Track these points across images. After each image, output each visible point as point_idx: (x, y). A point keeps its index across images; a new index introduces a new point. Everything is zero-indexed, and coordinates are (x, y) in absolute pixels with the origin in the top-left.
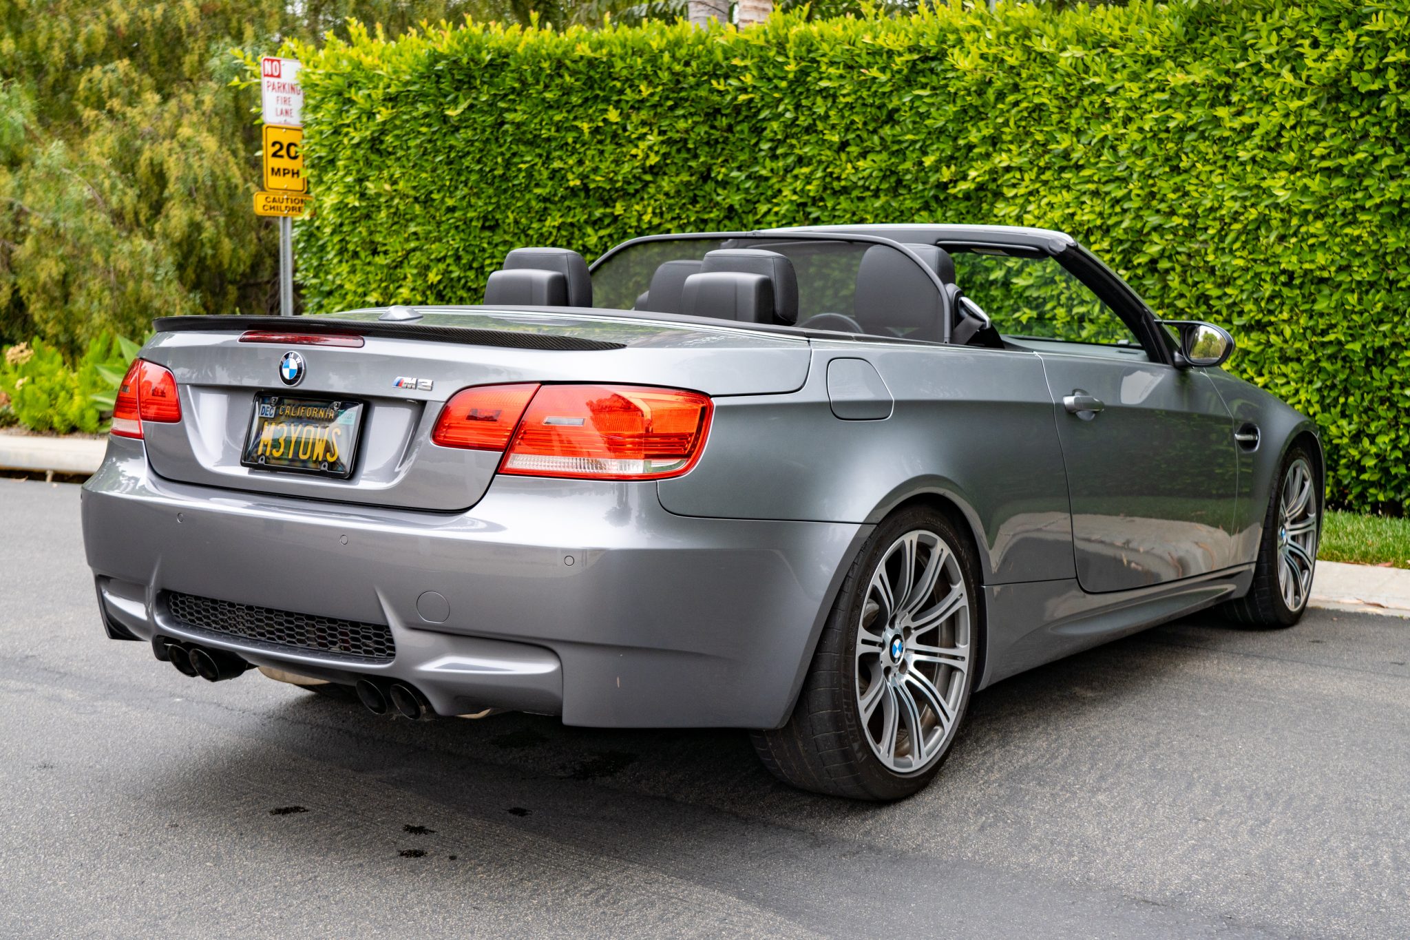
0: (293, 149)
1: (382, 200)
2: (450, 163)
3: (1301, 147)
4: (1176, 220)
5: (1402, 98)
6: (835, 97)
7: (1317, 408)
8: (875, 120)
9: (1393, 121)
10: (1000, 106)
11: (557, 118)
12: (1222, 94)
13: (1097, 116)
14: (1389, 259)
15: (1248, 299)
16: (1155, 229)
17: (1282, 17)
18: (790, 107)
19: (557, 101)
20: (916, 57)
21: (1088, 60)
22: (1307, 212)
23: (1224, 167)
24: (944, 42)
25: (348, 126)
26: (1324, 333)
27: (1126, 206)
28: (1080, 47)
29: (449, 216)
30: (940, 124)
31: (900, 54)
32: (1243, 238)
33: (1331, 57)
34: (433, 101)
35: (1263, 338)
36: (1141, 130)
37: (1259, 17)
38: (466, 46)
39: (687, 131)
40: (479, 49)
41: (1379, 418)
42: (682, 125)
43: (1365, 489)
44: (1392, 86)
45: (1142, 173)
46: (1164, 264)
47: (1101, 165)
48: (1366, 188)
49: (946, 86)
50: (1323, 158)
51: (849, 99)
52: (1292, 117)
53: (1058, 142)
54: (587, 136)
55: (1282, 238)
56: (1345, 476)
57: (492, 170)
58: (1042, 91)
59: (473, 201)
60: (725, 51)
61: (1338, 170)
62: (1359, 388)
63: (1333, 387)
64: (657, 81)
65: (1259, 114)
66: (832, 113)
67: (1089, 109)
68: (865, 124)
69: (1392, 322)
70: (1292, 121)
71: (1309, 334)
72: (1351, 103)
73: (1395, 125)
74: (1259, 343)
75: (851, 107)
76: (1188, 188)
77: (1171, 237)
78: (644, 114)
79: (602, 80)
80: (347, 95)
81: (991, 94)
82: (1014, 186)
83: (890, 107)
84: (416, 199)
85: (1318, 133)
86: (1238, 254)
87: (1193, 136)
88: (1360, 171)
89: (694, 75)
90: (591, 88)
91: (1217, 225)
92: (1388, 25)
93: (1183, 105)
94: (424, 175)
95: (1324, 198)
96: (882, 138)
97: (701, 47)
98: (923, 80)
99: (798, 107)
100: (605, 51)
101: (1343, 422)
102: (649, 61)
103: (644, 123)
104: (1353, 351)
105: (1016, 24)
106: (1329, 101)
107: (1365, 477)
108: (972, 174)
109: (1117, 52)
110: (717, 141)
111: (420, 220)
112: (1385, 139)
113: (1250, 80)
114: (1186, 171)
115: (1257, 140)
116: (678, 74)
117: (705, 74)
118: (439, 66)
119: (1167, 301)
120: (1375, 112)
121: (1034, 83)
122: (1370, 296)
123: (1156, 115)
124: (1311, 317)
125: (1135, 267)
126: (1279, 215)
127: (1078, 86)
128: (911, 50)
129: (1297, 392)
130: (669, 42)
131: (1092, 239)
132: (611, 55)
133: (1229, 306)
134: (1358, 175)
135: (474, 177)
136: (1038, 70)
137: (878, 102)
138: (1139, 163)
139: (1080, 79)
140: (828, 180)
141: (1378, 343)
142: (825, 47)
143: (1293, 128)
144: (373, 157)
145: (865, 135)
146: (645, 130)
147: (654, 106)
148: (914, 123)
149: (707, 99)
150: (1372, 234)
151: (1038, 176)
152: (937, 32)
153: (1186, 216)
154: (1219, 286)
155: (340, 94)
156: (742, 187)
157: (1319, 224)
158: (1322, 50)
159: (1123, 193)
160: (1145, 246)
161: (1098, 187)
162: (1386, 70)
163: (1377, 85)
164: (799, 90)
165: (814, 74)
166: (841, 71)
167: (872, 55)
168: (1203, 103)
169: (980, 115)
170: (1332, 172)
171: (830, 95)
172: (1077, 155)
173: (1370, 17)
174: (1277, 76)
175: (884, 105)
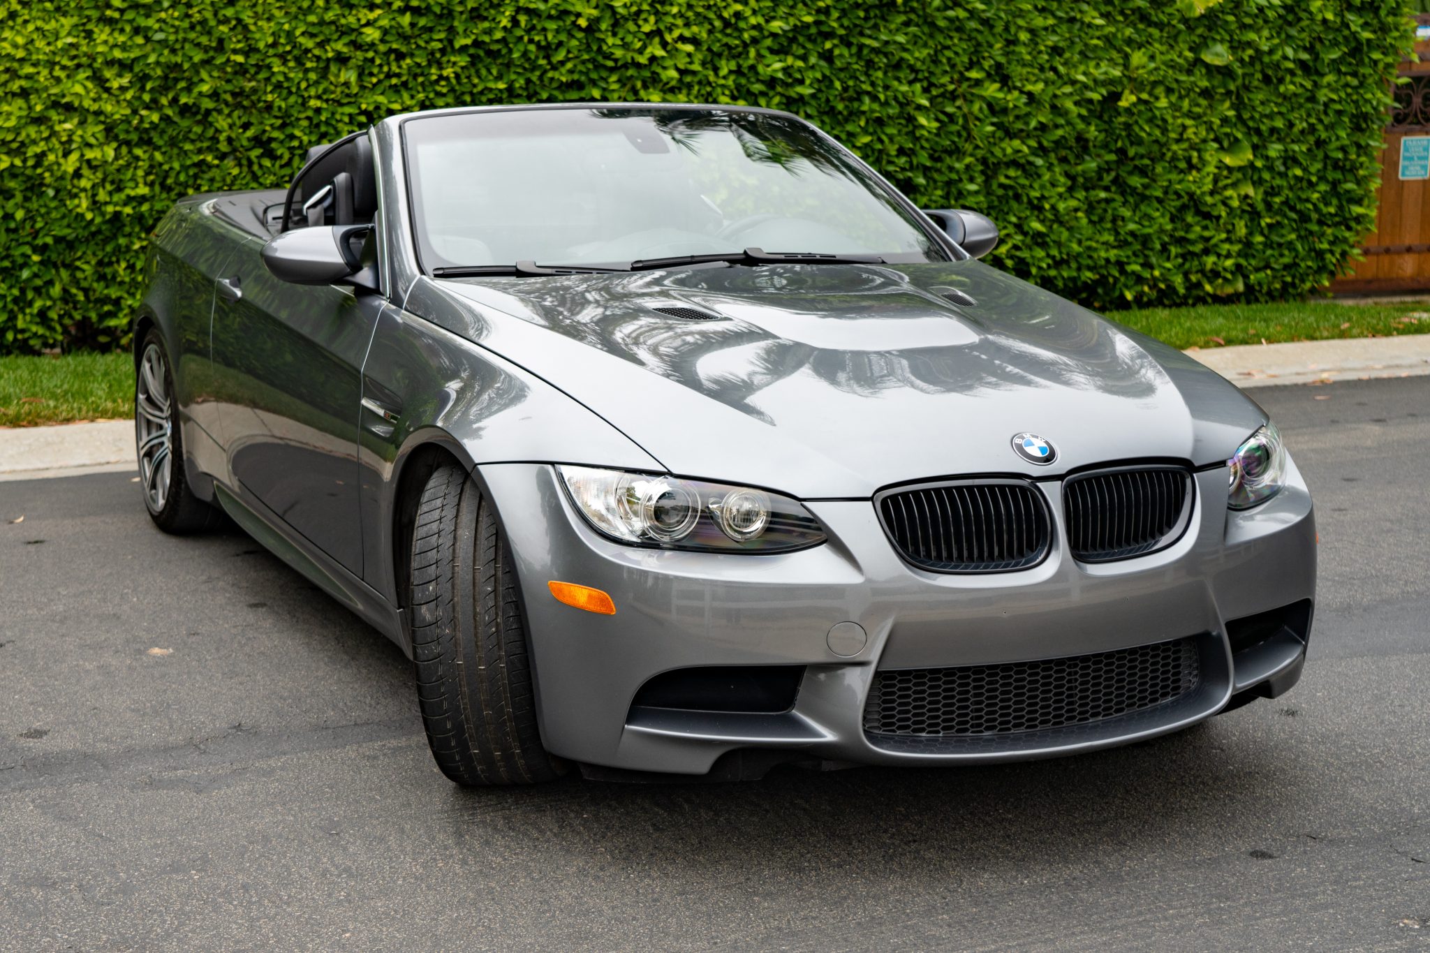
159: (151, 22)
160: (182, 84)
161: (116, 15)
170: (415, 12)
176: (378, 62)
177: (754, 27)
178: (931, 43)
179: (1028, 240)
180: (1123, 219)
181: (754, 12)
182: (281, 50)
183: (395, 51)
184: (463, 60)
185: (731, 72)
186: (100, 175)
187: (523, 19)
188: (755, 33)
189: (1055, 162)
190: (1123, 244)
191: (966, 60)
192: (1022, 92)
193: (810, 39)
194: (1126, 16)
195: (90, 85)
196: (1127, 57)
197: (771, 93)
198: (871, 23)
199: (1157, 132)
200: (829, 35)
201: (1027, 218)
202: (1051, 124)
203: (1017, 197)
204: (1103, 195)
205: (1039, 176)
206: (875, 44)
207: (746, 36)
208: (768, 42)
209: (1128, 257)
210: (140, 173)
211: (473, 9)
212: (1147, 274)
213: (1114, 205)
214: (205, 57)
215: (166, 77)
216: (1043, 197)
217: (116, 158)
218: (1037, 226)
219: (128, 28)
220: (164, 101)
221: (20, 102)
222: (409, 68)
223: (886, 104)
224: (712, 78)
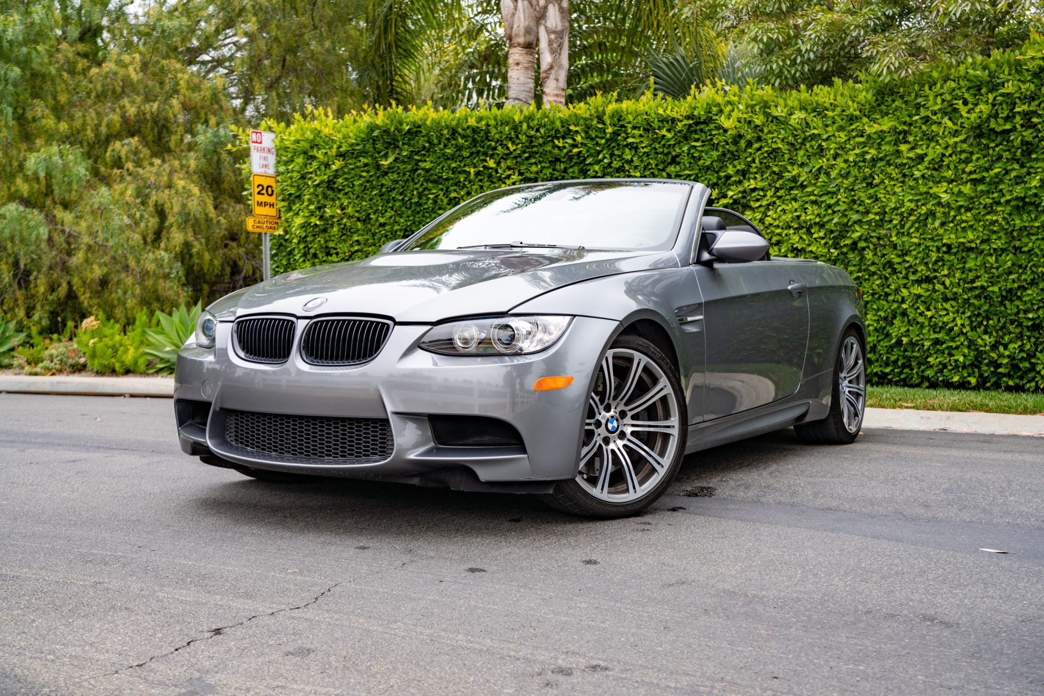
0: (270, 189)
1: (335, 220)
2: (381, 195)
3: (956, 167)
4: (871, 216)
5: (1024, 134)
6: (636, 148)
7: (968, 328)
8: (663, 162)
9: (1018, 148)
10: (750, 150)
11: (454, 165)
12: (901, 136)
13: (815, 154)
14: (1015, 234)
15: (920, 263)
16: (855, 222)
17: (942, 87)
18: (607, 156)
19: (452, 155)
20: (691, 122)
21: (809, 120)
22: (961, 206)
23: (903, 182)
24: (710, 112)
25: (311, 173)
26: (973, 281)
27: (836, 209)
28: (803, 112)
29: (381, 229)
30: (708, 163)
31: (681, 121)
32: (917, 225)
33: (977, 110)
34: (372, 156)
35: (931, 286)
36: (846, 161)
37: (927, 87)
38: (392, 121)
39: (537, 173)
40: (401, 123)
41: (1010, 333)
42: (534, 169)
43: (999, 379)
44: (1018, 126)
45: (847, 188)
46: (862, 244)
47: (819, 184)
48: (1001, 190)
49: (712, 140)
50: (971, 173)
51: (645, 150)
52: (950, 149)
53: (789, 172)
54: (472, 176)
55: (943, 224)
56: (986, 371)
57: (410, 199)
58: (777, 140)
59: (397, 219)
60: (562, 122)
61: (982, 180)
62: (996, 315)
63: (979, 314)
64: (518, 141)
65: (927, 148)
66: (635, 159)
67: (810, 150)
68: (657, 165)
69: (1018, 272)
70: (950, 151)
71: (962, 283)
72: (989, 139)
73: (1020, 151)
74: (927, 290)
75: (647, 154)
76: (879, 196)
77: (866, 227)
78: (509, 163)
79: (482, 142)
80: (310, 154)
81: (743, 144)
82: (758, 200)
83: (674, 153)
84: (358, 219)
85: (967, 158)
86: (913, 235)
87: (883, 163)
88: (996, 180)
89: (542, 137)
90: (475, 146)
91: (899, 218)
92: (1016, 89)
93: (875, 145)
94: (364, 203)
95: (972, 198)
97: (546, 120)
98: (696, 136)
99: (612, 155)
100: (483, 123)
101: (986, 337)
102: (512, 129)
103: (509, 168)
104: (993, 292)
105: (759, 100)
106: (975, 138)
107: (1001, 370)
108: (730, 193)
109: (830, 114)
111: (361, 232)
112: (1014, 159)
113: (920, 127)
114: (877, 185)
115: (926, 164)
116: (531, 137)
117: (549, 136)
118: (376, 133)
119: (863, 267)
120: (1005, 143)
121: (771, 136)
122: (1003, 257)
123: (857, 151)
124: (963, 273)
125: (842, 247)
126: (942, 210)
127: (803, 136)
128: (688, 117)
129: (954, 319)
130: (525, 117)
131: (813, 231)
132: (488, 125)
133: (906, 268)
134: (994, 183)
135: (398, 204)
136: (774, 128)
137: (666, 151)
138: (845, 181)
139: (804, 132)
141: (1009, 286)
142: (630, 118)
143: (950, 155)
144: (329, 192)
146: (509, 173)
147: (516, 158)
148: (690, 163)
149: (550, 152)
150: (1004, 218)
151: (775, 193)
152: (705, 106)
153: (876, 214)
154: (899, 256)
155: (305, 153)
157: (969, 214)
158: (970, 106)
159: (834, 202)
160: (849, 234)
161: (817, 198)
162: (1014, 117)
163: (1008, 127)
164: (613, 145)
165: (623, 135)
166: (641, 132)
167: (662, 121)
168: (889, 143)
169: (735, 157)
170: (975, 182)
171: (634, 147)
172: (802, 179)
173: (1003, 85)
174: (940, 123)
175: (670, 153)
176: (952, 213)
182: (899, 211)
183: (964, 206)
184: (1008, 209)
195: (805, 237)
211: (1015, 177)
214: (860, 218)
215: (841, 231)
219: (823, 205)
222: (974, 217)
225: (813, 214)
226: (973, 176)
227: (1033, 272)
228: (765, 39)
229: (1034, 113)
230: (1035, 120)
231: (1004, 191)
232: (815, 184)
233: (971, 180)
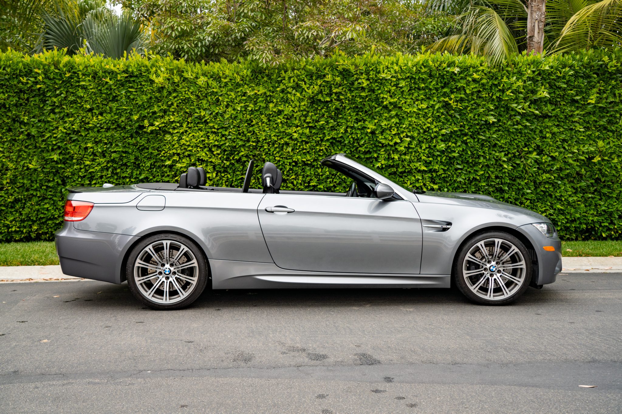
3: (300, 119)
4: (250, 143)
5: (336, 104)
6: (86, 89)
8: (106, 99)
9: (333, 111)
10: (170, 97)
12: (268, 98)
16: (240, 146)
17: (292, 73)
18: (64, 92)
20: (127, 75)
21: (209, 82)
22: (303, 141)
23: (269, 125)
24: (140, 70)
26: (308, 182)
27: (228, 138)
28: (205, 77)
30: (140, 103)
31: (119, 74)
32: (278, 150)
33: (311, 88)
35: (285, 184)
36: (234, 109)
37: (283, 72)
44: (333, 100)
45: (235, 126)
46: (244, 159)
47: (217, 122)
48: (324, 133)
49: (142, 88)
50: (308, 123)
51: (93, 90)
52: (296, 108)
53: (197, 113)
55: (292, 150)
58: (186, 92)
60: (24, 65)
61: (314, 127)
65: (284, 106)
66: (85, 96)
67: (211, 101)
68: (101, 101)
69: (331, 178)
70: (296, 109)
71: (303, 183)
72: (317, 104)
73: (333, 113)
75: (95, 93)
76: (256, 132)
77: (247, 149)
81: (165, 93)
82: (175, 129)
83: (114, 94)
85: (306, 114)
86: (276, 155)
87: (258, 113)
88: (322, 127)
89: (8, 75)
91: (267, 145)
92: (332, 79)
95: (308, 137)
96: (110, 107)
97: (10, 62)
98: (131, 85)
99: (67, 92)
104: (319, 188)
105: (176, 67)
106: (311, 103)
108: (156, 123)
110: (21, 105)
112: (331, 117)
113: (279, 95)
114: (254, 125)
115: (283, 115)
117: (14, 74)
120: (326, 108)
121: (184, 90)
123: (243, 105)
124: (303, 177)
126: (293, 142)
127: (206, 92)
128: (124, 71)
131: (213, 150)
134: (321, 129)
136: (186, 84)
137: (109, 93)
138: (235, 122)
139: (206, 90)
140: (83, 124)
142: (81, 68)
143: (297, 112)
145: (101, 106)
148: (127, 102)
149: (15, 85)
150: (325, 148)
151: (188, 125)
152: (136, 66)
153: (253, 142)
156: (35, 125)
157: (307, 145)
158: (308, 86)
159: (227, 133)
160: (236, 153)
161: (216, 130)
162: (331, 95)
163: (328, 99)
164: (68, 85)
165: (75, 79)
166: (90, 78)
167: (105, 72)
168: (262, 101)
169: (158, 100)
170: (311, 128)
171: (84, 88)
172: (206, 118)
173: (324, 76)
174: (290, 93)
175: (111, 94)
176: (299, 144)
177: (436, 132)
178: (508, 137)
179: (556, 212)
180: (600, 205)
181: (435, 127)
182: (267, 141)
183: (305, 141)
184: (328, 144)
185: (426, 148)
186: (212, 182)
187: (349, 130)
188: (435, 134)
189: (567, 183)
190: (600, 215)
191: (523, 144)
192: (548, 156)
193: (458, 136)
194: (596, 128)
195: (208, 153)
196: (596, 143)
197: (443, 156)
198: (482, 130)
199: (614, 172)
200: (466, 135)
201: (555, 203)
202: (564, 168)
203: (551, 196)
204: (590, 196)
205: (560, 188)
206: (484, 138)
207: (432, 135)
208: (440, 137)
209: (602, 220)
210: (224, 181)
211: (331, 127)
212: (612, 227)
213: (596, 199)
214: (244, 144)
215: (232, 151)
216: (561, 196)
217: (216, 176)
218: (559, 206)
219: (220, 135)
220: (231, 158)
221: (188, 159)
222: (310, 147)
223: (489, 159)
224: (419, 150)
225: (213, 139)
226: (310, 125)
227: (340, 178)
228: (179, 30)
229: (340, 93)
230: (342, 97)
231: (327, 134)
232: (214, 122)
233: (308, 126)
